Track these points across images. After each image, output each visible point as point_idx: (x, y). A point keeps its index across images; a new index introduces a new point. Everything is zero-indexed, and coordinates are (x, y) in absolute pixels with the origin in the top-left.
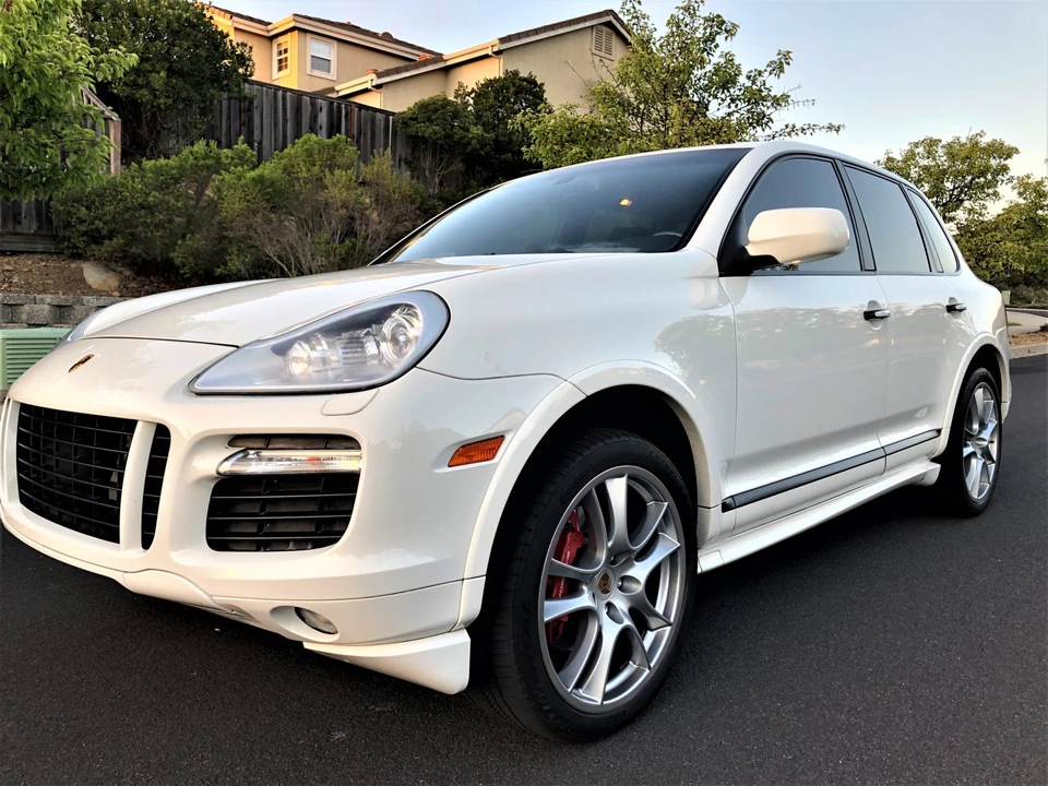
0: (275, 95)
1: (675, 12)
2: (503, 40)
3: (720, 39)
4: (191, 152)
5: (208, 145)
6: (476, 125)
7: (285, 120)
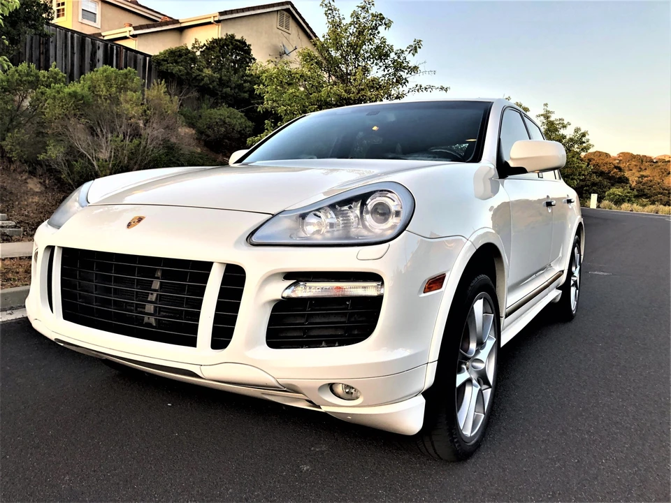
0: (66, 35)
1: (356, 9)
2: (221, 14)
3: (381, 29)
4: (16, 71)
5: (29, 67)
6: (207, 68)
7: (73, 53)
